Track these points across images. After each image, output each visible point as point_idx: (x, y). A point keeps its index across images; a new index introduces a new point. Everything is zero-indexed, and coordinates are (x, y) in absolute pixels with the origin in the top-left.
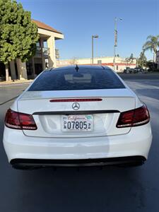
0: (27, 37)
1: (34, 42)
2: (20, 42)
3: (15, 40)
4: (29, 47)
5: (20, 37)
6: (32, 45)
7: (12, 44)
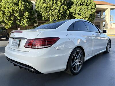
0: (88, 11)
1: (92, 13)
2: (84, 14)
3: (82, 13)
4: (89, 16)
5: (85, 11)
6: (91, 15)
7: (80, 15)
